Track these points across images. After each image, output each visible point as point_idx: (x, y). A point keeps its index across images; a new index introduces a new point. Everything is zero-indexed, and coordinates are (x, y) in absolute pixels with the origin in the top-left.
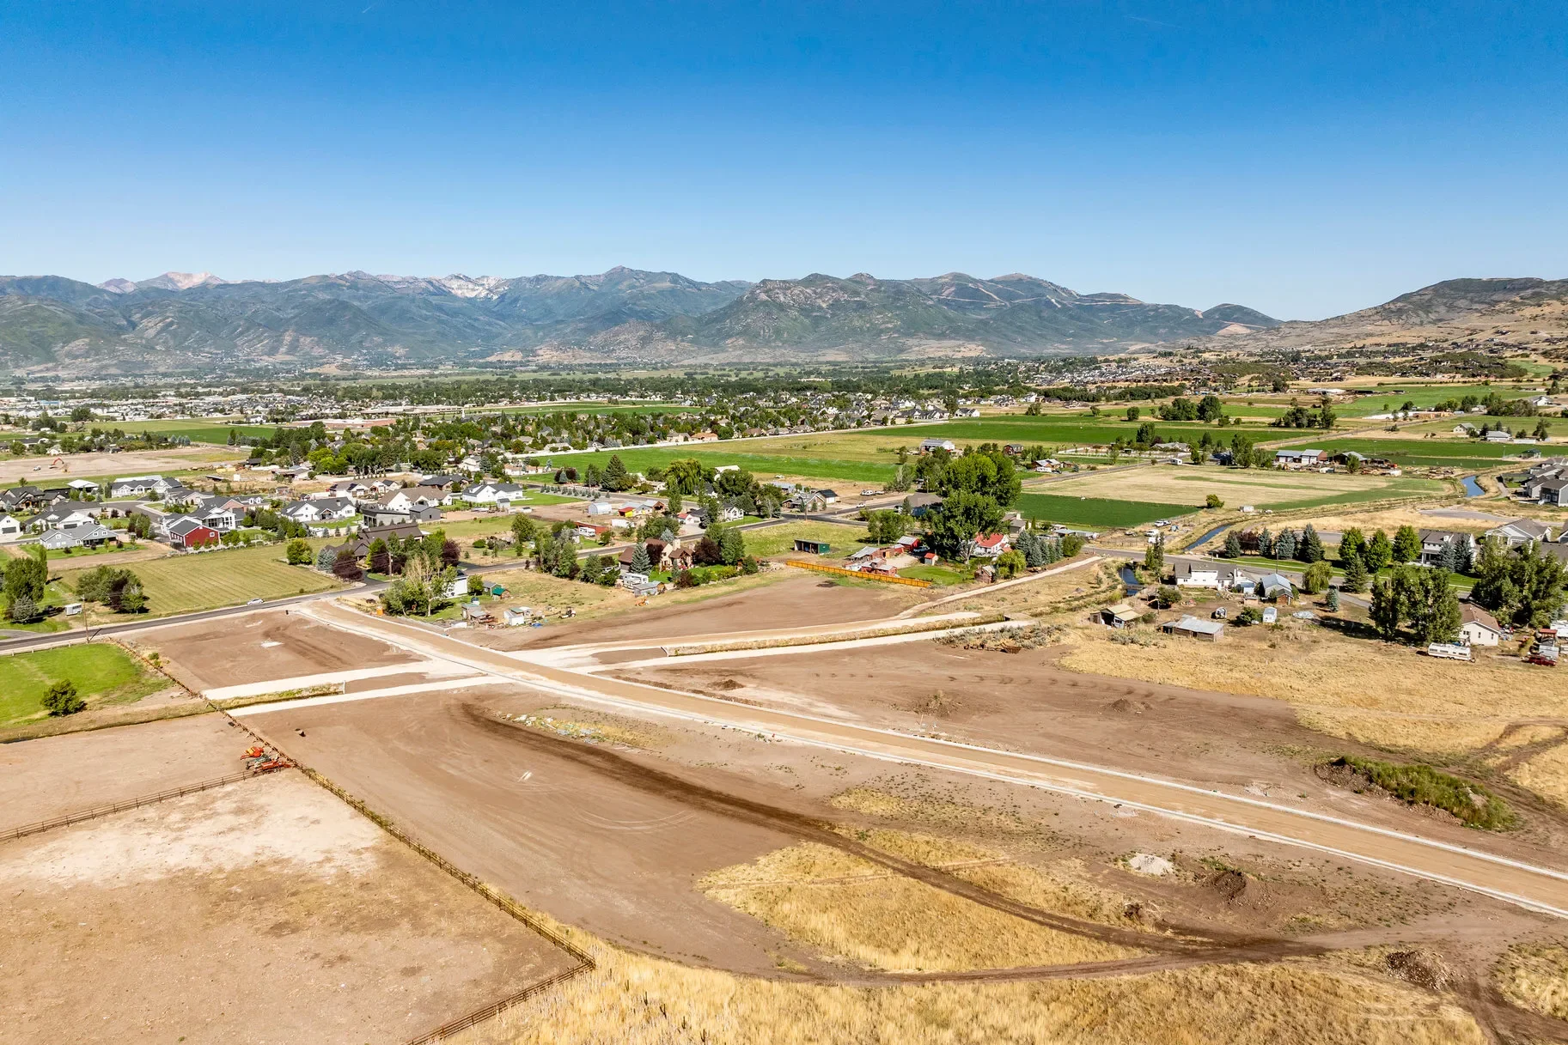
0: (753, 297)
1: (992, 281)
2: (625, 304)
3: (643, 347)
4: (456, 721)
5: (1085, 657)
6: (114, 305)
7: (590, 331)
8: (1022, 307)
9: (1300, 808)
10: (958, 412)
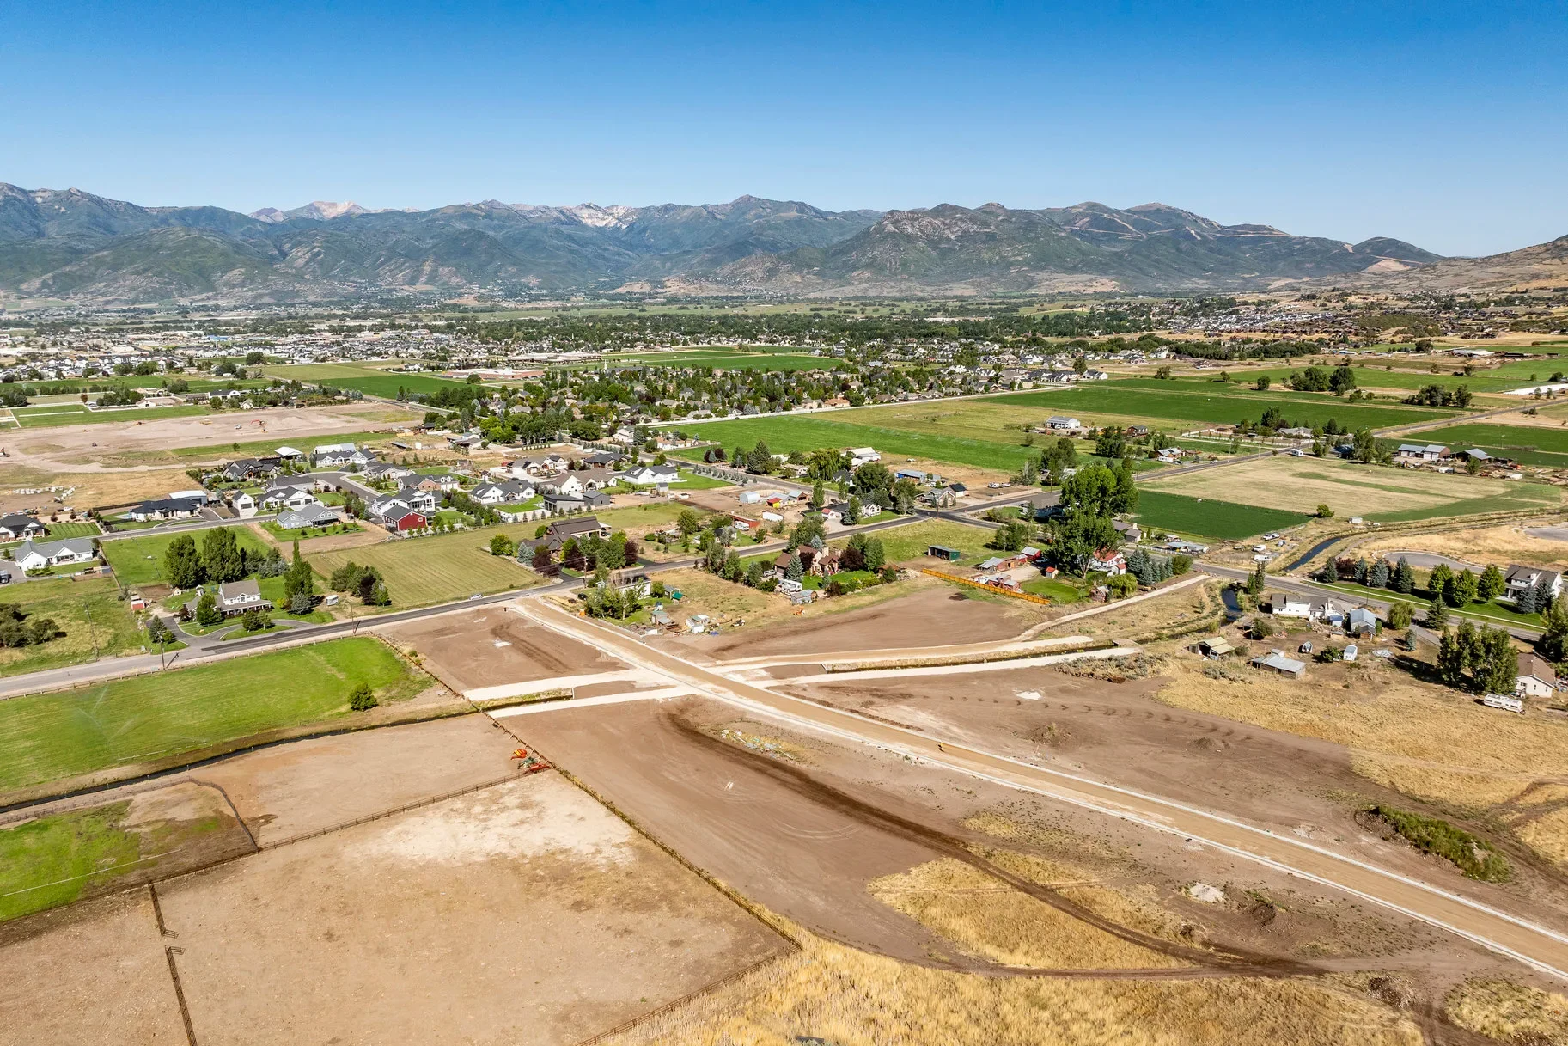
0: (880, 229)
1: (1128, 211)
2: (752, 234)
3: (769, 279)
4: (666, 731)
5: (1180, 690)
6: (267, 235)
7: (716, 262)
8: (1159, 239)
9: (1334, 851)
10: (1086, 374)
